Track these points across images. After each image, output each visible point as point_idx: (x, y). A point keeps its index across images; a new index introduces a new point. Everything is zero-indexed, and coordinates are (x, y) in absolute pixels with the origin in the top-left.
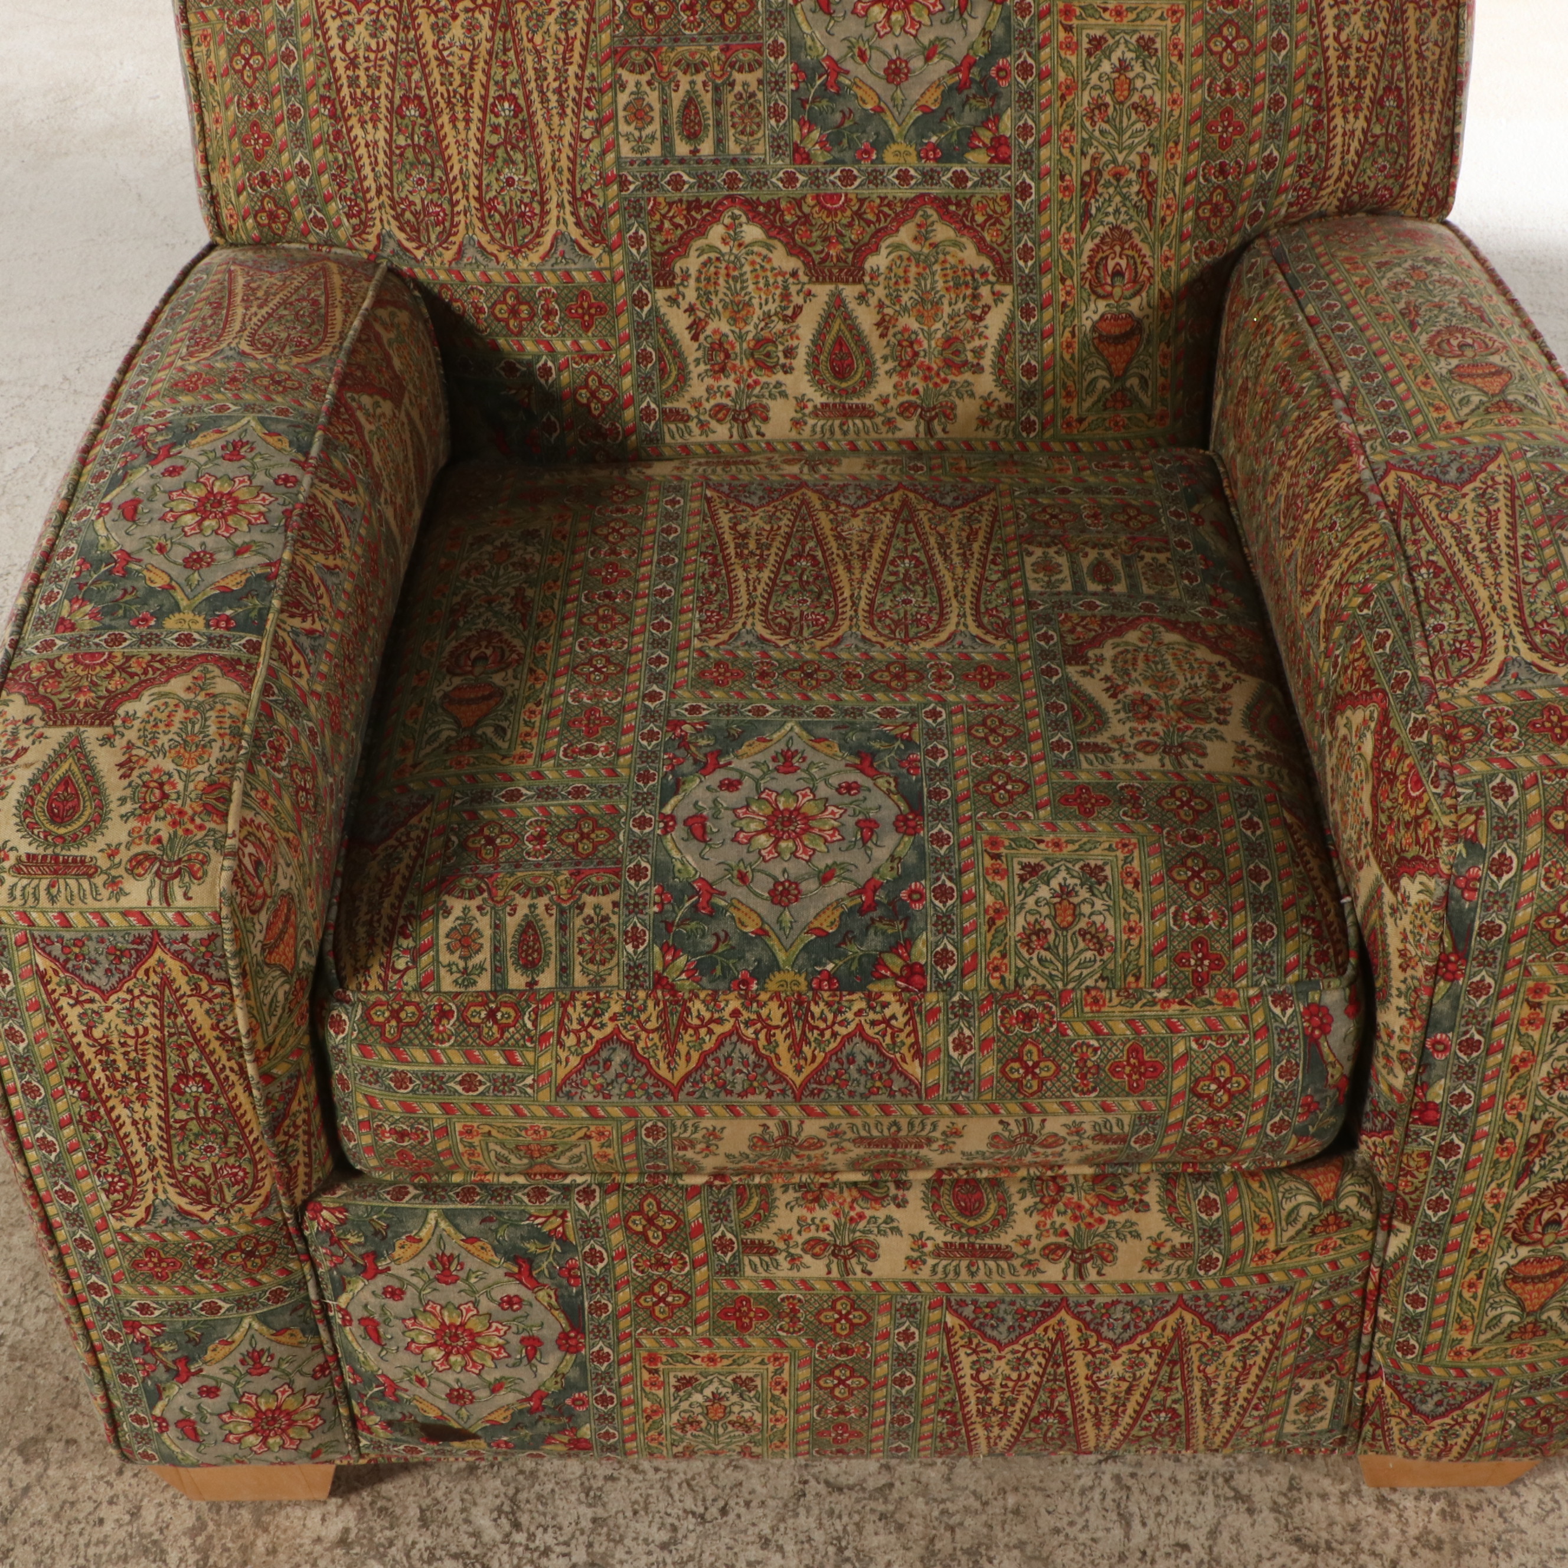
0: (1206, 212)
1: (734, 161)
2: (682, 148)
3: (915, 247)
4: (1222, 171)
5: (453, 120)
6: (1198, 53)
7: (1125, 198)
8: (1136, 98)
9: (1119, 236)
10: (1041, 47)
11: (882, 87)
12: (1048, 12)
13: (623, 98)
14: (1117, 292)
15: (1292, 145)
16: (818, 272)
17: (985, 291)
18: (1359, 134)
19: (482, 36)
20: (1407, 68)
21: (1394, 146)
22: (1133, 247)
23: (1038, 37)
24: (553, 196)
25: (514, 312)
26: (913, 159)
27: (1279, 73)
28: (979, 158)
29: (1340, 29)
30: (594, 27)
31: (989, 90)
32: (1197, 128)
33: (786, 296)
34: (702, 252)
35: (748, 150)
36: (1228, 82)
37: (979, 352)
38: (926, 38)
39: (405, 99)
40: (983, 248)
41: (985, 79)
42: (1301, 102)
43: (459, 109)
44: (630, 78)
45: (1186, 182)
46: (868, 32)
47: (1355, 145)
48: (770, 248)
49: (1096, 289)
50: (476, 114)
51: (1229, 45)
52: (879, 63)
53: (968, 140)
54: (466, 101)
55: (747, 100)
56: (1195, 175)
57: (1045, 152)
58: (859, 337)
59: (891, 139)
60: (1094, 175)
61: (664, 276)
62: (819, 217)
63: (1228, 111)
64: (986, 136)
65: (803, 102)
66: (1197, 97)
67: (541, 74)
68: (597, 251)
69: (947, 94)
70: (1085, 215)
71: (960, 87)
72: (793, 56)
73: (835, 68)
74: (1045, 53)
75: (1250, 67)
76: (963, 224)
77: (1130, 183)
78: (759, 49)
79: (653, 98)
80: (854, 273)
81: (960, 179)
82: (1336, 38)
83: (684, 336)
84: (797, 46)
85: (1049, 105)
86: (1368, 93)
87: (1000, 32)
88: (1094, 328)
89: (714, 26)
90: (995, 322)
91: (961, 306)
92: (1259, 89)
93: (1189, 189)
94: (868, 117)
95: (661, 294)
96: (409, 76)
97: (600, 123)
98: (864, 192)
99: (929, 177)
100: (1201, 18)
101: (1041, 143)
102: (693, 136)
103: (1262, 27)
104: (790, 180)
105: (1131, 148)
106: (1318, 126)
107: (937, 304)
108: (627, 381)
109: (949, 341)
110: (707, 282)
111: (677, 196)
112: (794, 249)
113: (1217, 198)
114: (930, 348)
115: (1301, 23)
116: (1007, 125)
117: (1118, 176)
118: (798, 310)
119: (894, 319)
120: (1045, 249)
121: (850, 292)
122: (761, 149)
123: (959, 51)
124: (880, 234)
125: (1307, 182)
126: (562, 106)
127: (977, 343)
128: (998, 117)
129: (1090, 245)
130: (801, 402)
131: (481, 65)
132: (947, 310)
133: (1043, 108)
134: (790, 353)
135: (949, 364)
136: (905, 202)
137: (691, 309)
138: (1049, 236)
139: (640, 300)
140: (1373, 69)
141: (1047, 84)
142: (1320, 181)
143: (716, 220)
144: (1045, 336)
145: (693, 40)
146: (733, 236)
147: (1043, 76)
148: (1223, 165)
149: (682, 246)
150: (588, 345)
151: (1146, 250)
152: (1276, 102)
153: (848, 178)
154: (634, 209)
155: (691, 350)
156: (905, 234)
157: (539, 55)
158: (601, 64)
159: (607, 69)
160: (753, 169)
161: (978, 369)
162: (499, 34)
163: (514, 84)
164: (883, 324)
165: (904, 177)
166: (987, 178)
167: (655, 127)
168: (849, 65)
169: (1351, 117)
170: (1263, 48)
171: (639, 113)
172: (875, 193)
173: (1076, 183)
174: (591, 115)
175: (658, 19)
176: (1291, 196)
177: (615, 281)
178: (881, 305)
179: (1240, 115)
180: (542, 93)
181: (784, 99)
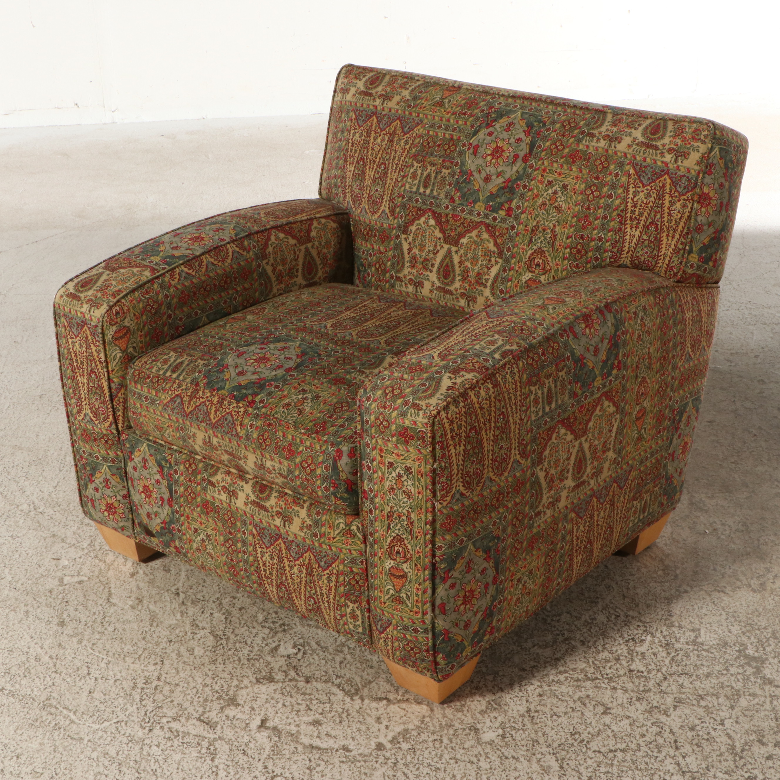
0: (574, 251)
1: (434, 197)
2: (422, 190)
3: (476, 239)
4: (582, 237)
6: (581, 193)
7: (545, 238)
8: (556, 204)
9: (540, 252)
10: (532, 180)
11: (481, 182)
12: (538, 169)
14: (537, 271)
15: (610, 234)
16: (447, 240)
17: (493, 259)
18: (636, 237)
20: (662, 217)
21: (652, 245)
22: (545, 257)
23: (532, 176)
25: (368, 233)
26: (483, 209)
27: (608, 207)
28: (502, 213)
29: (635, 196)
31: (512, 191)
32: (575, 219)
33: (436, 246)
34: (417, 225)
35: (438, 195)
36: (589, 206)
37: (487, 280)
38: (499, 170)
40: (496, 244)
41: (512, 187)
42: (615, 219)
44: (415, 164)
45: (568, 238)
46: (484, 164)
47: (634, 241)
48: (435, 228)
49: (529, 268)
51: (592, 193)
52: (483, 175)
53: (500, 206)
55: (444, 178)
56: (571, 237)
57: (523, 216)
58: (453, 266)
59: (479, 200)
60: (537, 227)
61: (405, 231)
62: (451, 221)
63: (587, 216)
64: (507, 206)
66: (577, 209)
68: (391, 218)
69: (499, 190)
70: (531, 241)
71: (504, 188)
72: (461, 167)
73: (471, 174)
74: (533, 182)
75: (598, 202)
76: (492, 235)
77: (547, 234)
78: (452, 163)
79: (419, 172)
80: (456, 243)
81: (495, 219)
82: (632, 199)
83: (406, 252)
84: (463, 164)
85: (528, 200)
86: (642, 222)
87: (521, 173)
88: (526, 282)
89: (442, 153)
90: (494, 271)
91: (484, 263)
92: (599, 211)
93: (568, 241)
94: (475, 192)
95: (404, 236)
97: (404, 177)
98: (466, 216)
99: (486, 216)
100: (585, 181)
101: (522, 213)
102: (425, 187)
103: (605, 189)
104: (447, 207)
105: (551, 221)
106: (620, 230)
107: (477, 260)
108: (389, 263)
109: (479, 274)
110: (416, 235)
111: (415, 205)
112: (442, 231)
113: (579, 247)
114: (472, 274)
115: (620, 191)
116: (514, 204)
117: (544, 230)
118: (438, 251)
119: (464, 262)
120: (515, 249)
121: (454, 249)
122: (442, 195)
123: (507, 176)
124: (467, 231)
125: (615, 250)
127: (487, 277)
128: (512, 201)
129: (530, 252)
130: (433, 284)
132: (480, 263)
133: (527, 201)
134: (433, 265)
135: (477, 282)
136: (477, 223)
137: (410, 244)
138: (517, 245)
139: (397, 237)
140: (646, 214)
141: (530, 193)
142: (621, 251)
143: (423, 216)
144: (509, 280)
146: (426, 222)
147: (530, 190)
148: (582, 235)
149: (412, 222)
150: (382, 249)
151: (549, 259)
152: (605, 217)
153: (463, 211)
154: (404, 206)
155: (407, 257)
156: (474, 233)
160: (438, 201)
161: (486, 286)
164: (461, 263)
165: (479, 214)
166: (503, 220)
167: (416, 182)
168: (475, 174)
169: (634, 229)
170: (604, 197)
171: (414, 176)
172: (469, 217)
173: (530, 229)
174: (402, 174)
175: (429, 147)
176: (609, 254)
177: (393, 229)
178: (461, 256)
179: (591, 219)
181: (453, 181)
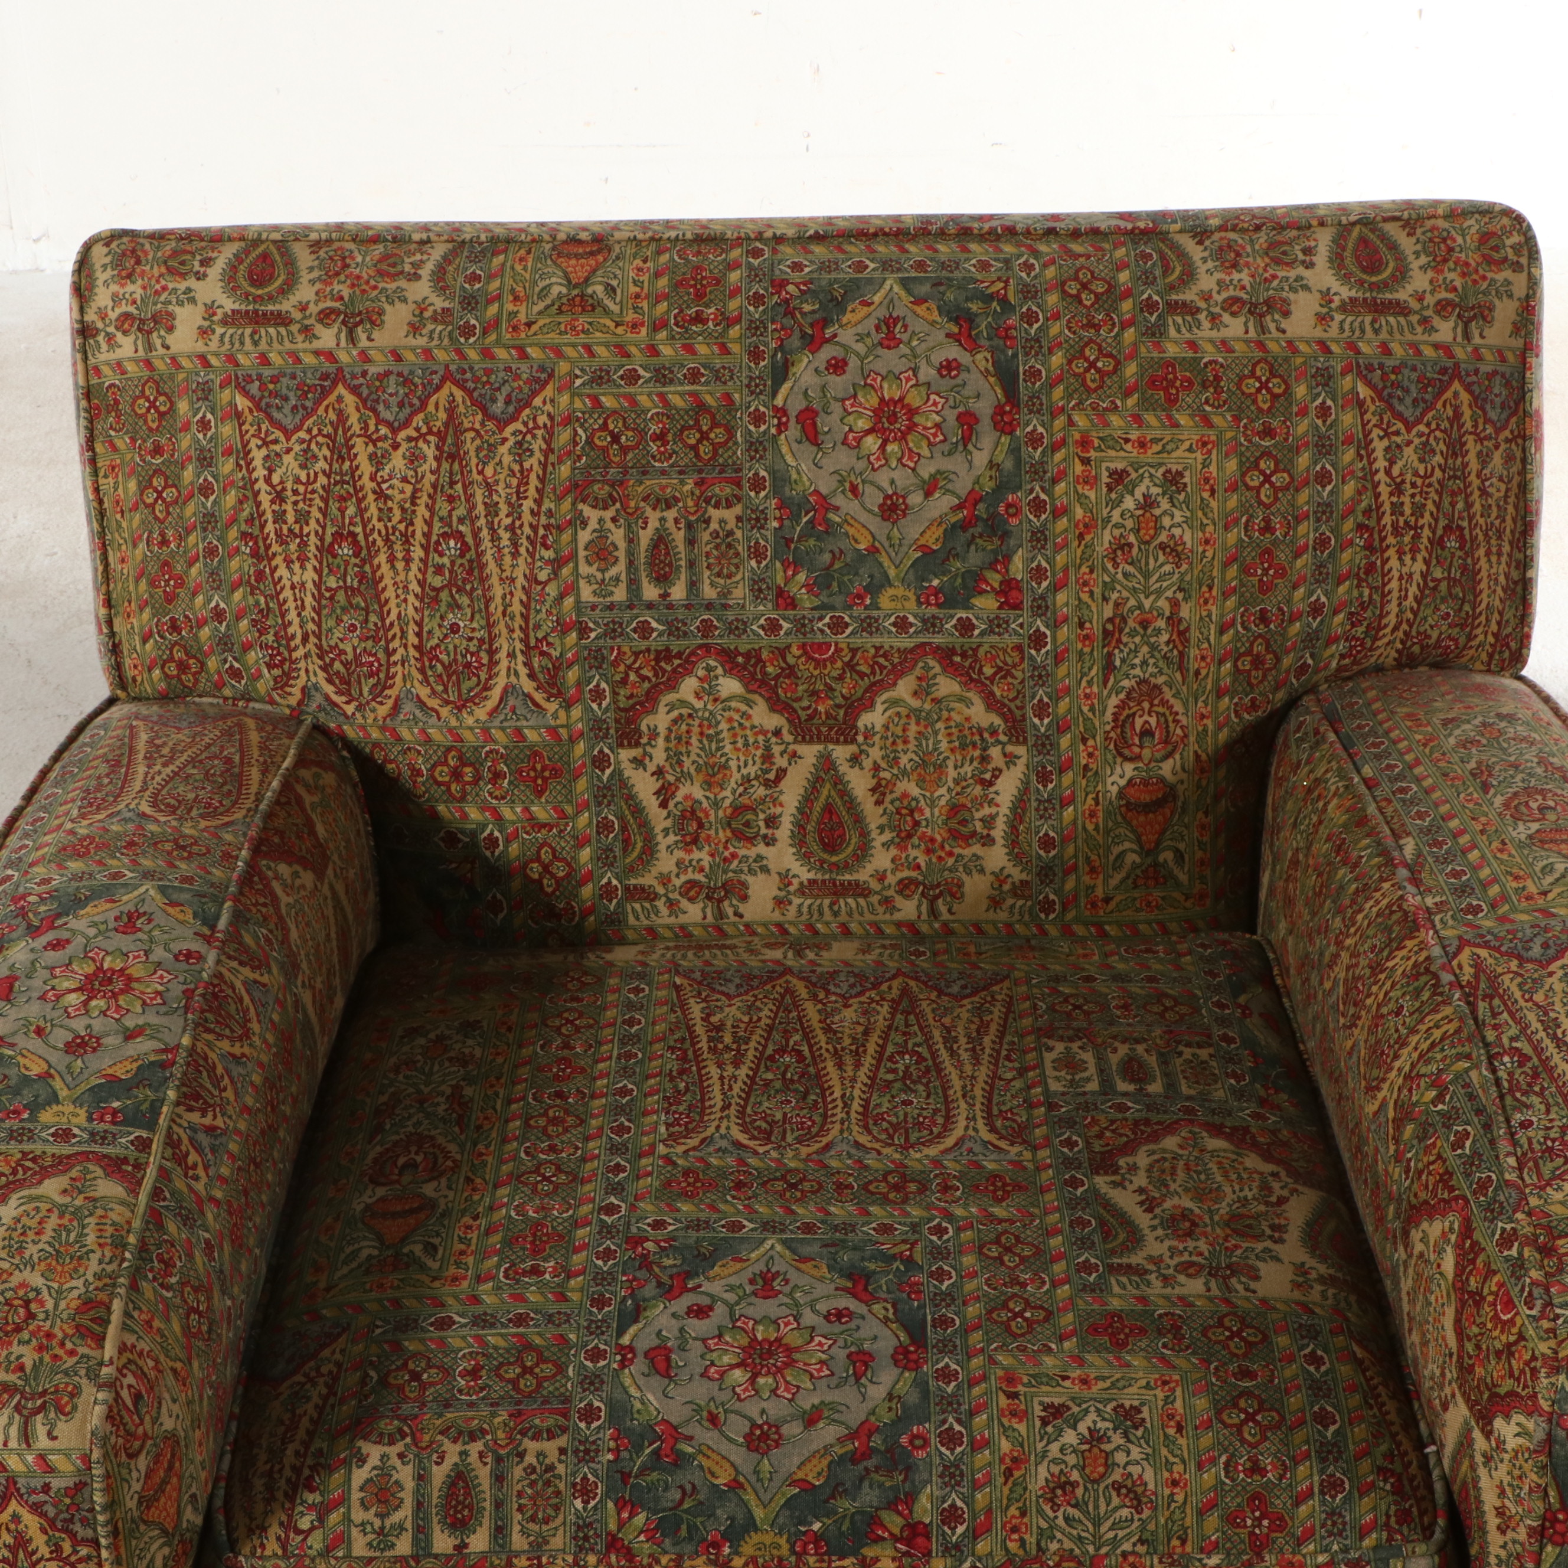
5: (392, 559)
13: (584, 536)
19: (426, 467)
24: (503, 645)
30: (552, 458)
39: (338, 536)
43: (398, 547)
50: (418, 553)
54: (407, 539)
65: (788, 541)
67: (492, 509)
96: (342, 511)
126: (515, 545)
131: (424, 500)
145: (663, 472)
157: (490, 488)
158: (560, 499)
159: (567, 504)
162: (445, 466)
163: (461, 521)
180: (493, 531)
